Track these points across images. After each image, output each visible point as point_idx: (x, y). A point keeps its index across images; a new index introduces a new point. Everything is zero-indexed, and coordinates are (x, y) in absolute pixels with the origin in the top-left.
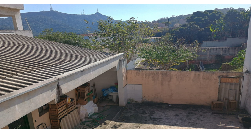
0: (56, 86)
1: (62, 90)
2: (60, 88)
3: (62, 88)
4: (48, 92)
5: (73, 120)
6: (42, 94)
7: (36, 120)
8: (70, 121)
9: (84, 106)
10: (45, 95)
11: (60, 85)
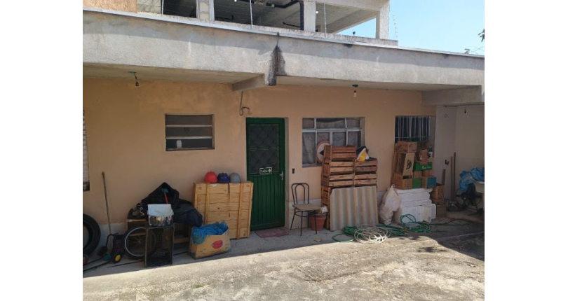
0: (273, 48)
1: (284, 62)
2: (281, 57)
3: (285, 59)
4: (252, 51)
5: (361, 208)
6: (241, 48)
7: (293, 170)
8: (353, 206)
9: (399, 191)
10: (244, 53)
11: (281, 49)
